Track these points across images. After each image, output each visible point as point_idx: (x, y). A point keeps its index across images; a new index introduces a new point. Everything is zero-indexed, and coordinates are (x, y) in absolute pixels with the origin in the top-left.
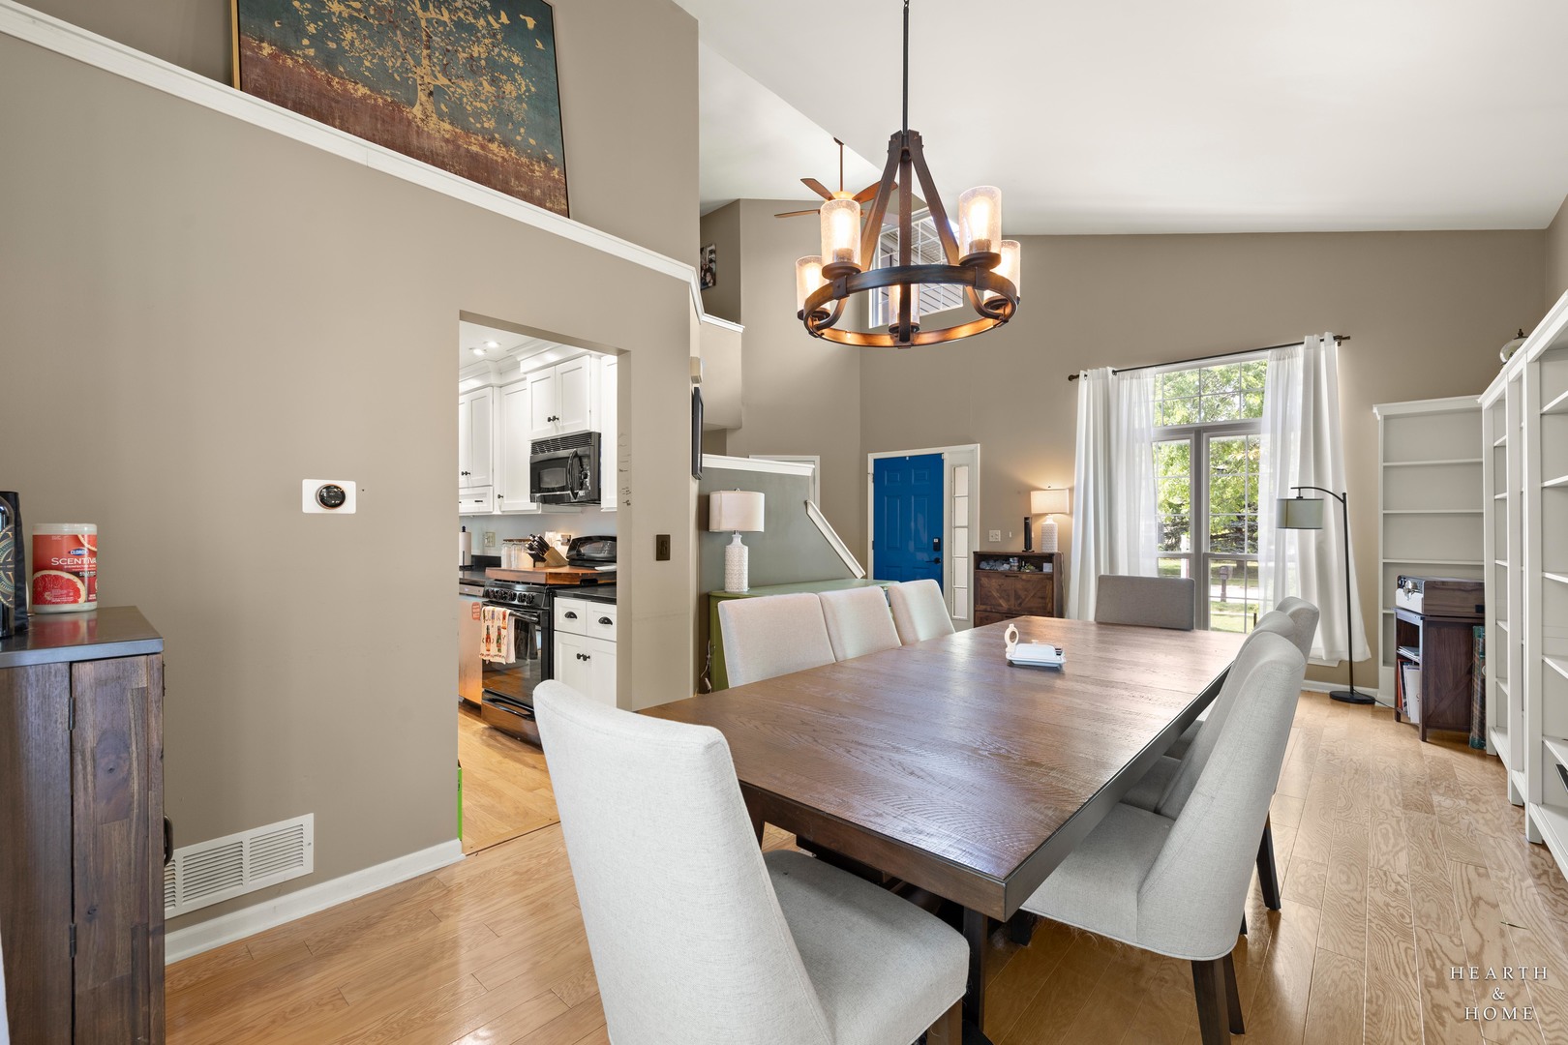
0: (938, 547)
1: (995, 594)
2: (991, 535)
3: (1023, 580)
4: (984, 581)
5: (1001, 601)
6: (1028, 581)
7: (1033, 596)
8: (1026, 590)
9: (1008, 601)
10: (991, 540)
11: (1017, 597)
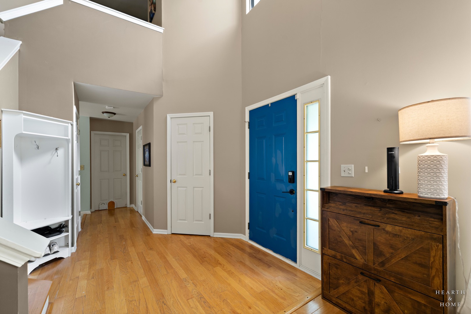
0: (293, 179)
1: (347, 241)
2: (342, 169)
3: (387, 232)
4: (333, 222)
5: (354, 252)
6: (395, 235)
7: (406, 258)
8: (392, 247)
9: (364, 253)
10: (343, 174)
11: (378, 253)
